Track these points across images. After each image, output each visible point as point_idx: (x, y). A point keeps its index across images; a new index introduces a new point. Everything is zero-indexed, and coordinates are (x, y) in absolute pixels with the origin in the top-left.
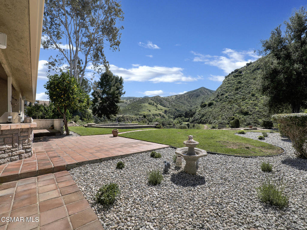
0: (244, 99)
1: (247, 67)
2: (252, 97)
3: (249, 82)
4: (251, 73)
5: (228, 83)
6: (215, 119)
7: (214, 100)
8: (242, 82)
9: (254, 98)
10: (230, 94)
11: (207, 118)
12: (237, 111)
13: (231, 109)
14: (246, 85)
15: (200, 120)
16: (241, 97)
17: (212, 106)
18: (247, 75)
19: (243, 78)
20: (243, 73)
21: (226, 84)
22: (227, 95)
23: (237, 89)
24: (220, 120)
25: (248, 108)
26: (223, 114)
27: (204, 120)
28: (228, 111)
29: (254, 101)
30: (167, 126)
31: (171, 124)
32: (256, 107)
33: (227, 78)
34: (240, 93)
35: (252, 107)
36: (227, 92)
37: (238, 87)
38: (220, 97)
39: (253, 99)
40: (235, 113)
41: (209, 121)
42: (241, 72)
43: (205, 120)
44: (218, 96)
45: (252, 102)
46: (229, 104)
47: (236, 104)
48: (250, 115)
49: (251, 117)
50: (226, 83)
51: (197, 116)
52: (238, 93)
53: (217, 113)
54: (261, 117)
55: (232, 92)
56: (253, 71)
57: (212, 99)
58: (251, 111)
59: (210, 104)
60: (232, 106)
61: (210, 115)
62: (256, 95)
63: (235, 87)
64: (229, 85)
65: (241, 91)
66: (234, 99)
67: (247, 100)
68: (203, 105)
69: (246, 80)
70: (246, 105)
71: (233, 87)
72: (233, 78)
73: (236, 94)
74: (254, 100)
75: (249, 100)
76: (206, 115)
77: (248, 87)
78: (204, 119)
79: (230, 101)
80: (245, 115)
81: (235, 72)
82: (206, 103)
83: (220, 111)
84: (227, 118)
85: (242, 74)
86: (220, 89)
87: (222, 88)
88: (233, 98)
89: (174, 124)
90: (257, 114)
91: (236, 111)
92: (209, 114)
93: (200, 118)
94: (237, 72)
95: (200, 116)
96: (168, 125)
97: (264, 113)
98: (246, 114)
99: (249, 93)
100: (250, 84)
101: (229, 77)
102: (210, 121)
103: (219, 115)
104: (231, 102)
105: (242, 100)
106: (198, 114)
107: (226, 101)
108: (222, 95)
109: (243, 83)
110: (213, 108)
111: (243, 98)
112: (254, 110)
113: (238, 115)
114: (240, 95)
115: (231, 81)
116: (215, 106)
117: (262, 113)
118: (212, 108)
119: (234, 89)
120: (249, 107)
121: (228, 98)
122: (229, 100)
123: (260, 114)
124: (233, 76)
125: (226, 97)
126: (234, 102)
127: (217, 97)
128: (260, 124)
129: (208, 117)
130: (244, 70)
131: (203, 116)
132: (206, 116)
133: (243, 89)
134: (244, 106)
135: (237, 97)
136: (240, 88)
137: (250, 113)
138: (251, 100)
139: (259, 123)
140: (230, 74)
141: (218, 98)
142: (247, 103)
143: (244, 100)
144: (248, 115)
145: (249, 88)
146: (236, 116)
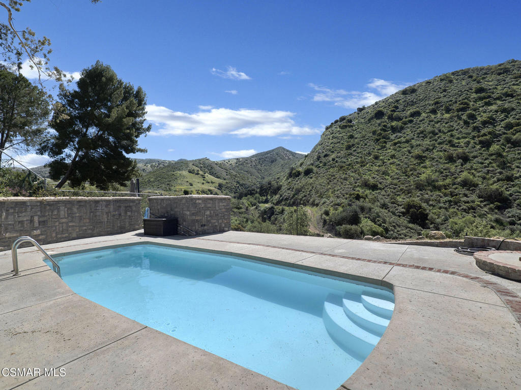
0: (363, 164)
1: (358, 114)
2: (376, 161)
3: (366, 137)
4: (366, 123)
5: (333, 137)
6: (322, 197)
7: (312, 164)
8: (356, 136)
9: (380, 163)
10: (339, 154)
11: (305, 196)
12: (358, 184)
13: (346, 180)
14: (361, 141)
15: (292, 200)
16: (357, 160)
17: (312, 175)
18: (361, 126)
19: (356, 130)
20: (354, 122)
21: (329, 139)
22: (333, 156)
23: (349, 148)
24: (332, 199)
25: (374, 178)
26: (336, 189)
27: (301, 200)
28: (342, 183)
29: (380, 168)
30: (233, 212)
31: (241, 208)
32: (387, 177)
33: (329, 130)
34: (354, 153)
35: (380, 177)
36: (333, 152)
37: (351, 144)
38: (323, 160)
39: (378, 164)
40: (355, 186)
41: (312, 200)
42: (350, 121)
43: (304, 198)
44: (319, 158)
45: (377, 168)
46: (341, 172)
47: (353, 172)
48: (380, 189)
49: (383, 192)
50: (328, 137)
51: (285, 192)
52: (351, 154)
53: (324, 186)
54: (399, 193)
55: (342, 152)
56: (369, 120)
57: (308, 163)
58: (380, 183)
59: (308, 172)
60: (346, 174)
61: (311, 190)
62: (381, 157)
63: (346, 144)
64: (335, 140)
65: (355, 150)
66: (348, 163)
67: (368, 165)
68: (295, 173)
69: (360, 133)
70: (369, 173)
71: (342, 144)
72: (338, 129)
73: (349, 155)
74: (379, 166)
75: (372, 165)
76: (303, 190)
77: (366, 144)
78: (301, 197)
79: (342, 167)
80: (373, 191)
81: (340, 121)
82: (300, 170)
83: (328, 183)
84: (344, 196)
85: (353, 124)
86: (319, 147)
87: (323, 145)
88: (345, 162)
89: (247, 207)
90: (391, 188)
91: (356, 183)
92: (308, 189)
93: (294, 196)
94: (345, 121)
95: (293, 193)
96: (235, 210)
97: (401, 187)
98: (374, 187)
99: (369, 154)
100: (368, 140)
101: (333, 128)
102: (314, 201)
103: (328, 190)
104: (344, 168)
105: (361, 166)
106: (289, 189)
107: (333, 167)
108: (326, 156)
109: (356, 138)
110: (313, 179)
111: (362, 162)
112: (384, 181)
113: (361, 191)
114: (355, 158)
115: (337, 135)
116: (317, 175)
117: (399, 187)
118: (311, 178)
119: (344, 147)
120: (375, 176)
121: (337, 162)
122: (339, 165)
123: (396, 188)
124: (340, 127)
125: (333, 160)
126: (347, 168)
127: (318, 160)
128: (401, 206)
129: (309, 194)
130: (355, 118)
131: (298, 191)
132: (304, 192)
133: (358, 147)
134: (366, 174)
135: (351, 161)
136: (353, 145)
137: (379, 186)
138: (375, 165)
139: (400, 204)
140: (332, 124)
141: (321, 162)
142: (371, 171)
143: (364, 166)
144: (377, 189)
145: (367, 146)
146: (358, 191)
